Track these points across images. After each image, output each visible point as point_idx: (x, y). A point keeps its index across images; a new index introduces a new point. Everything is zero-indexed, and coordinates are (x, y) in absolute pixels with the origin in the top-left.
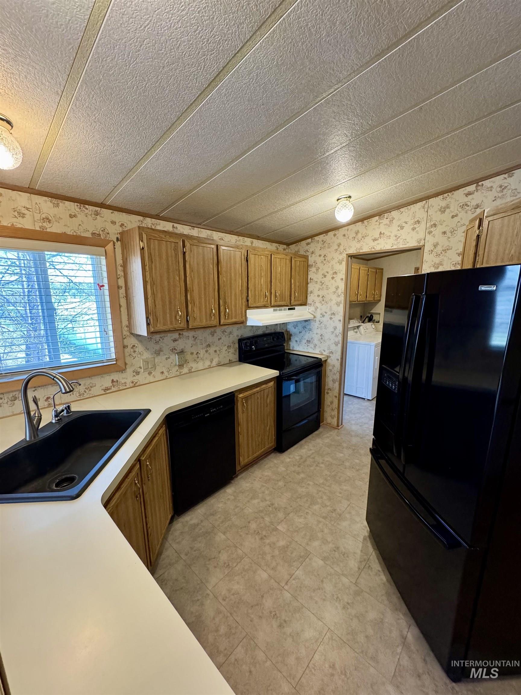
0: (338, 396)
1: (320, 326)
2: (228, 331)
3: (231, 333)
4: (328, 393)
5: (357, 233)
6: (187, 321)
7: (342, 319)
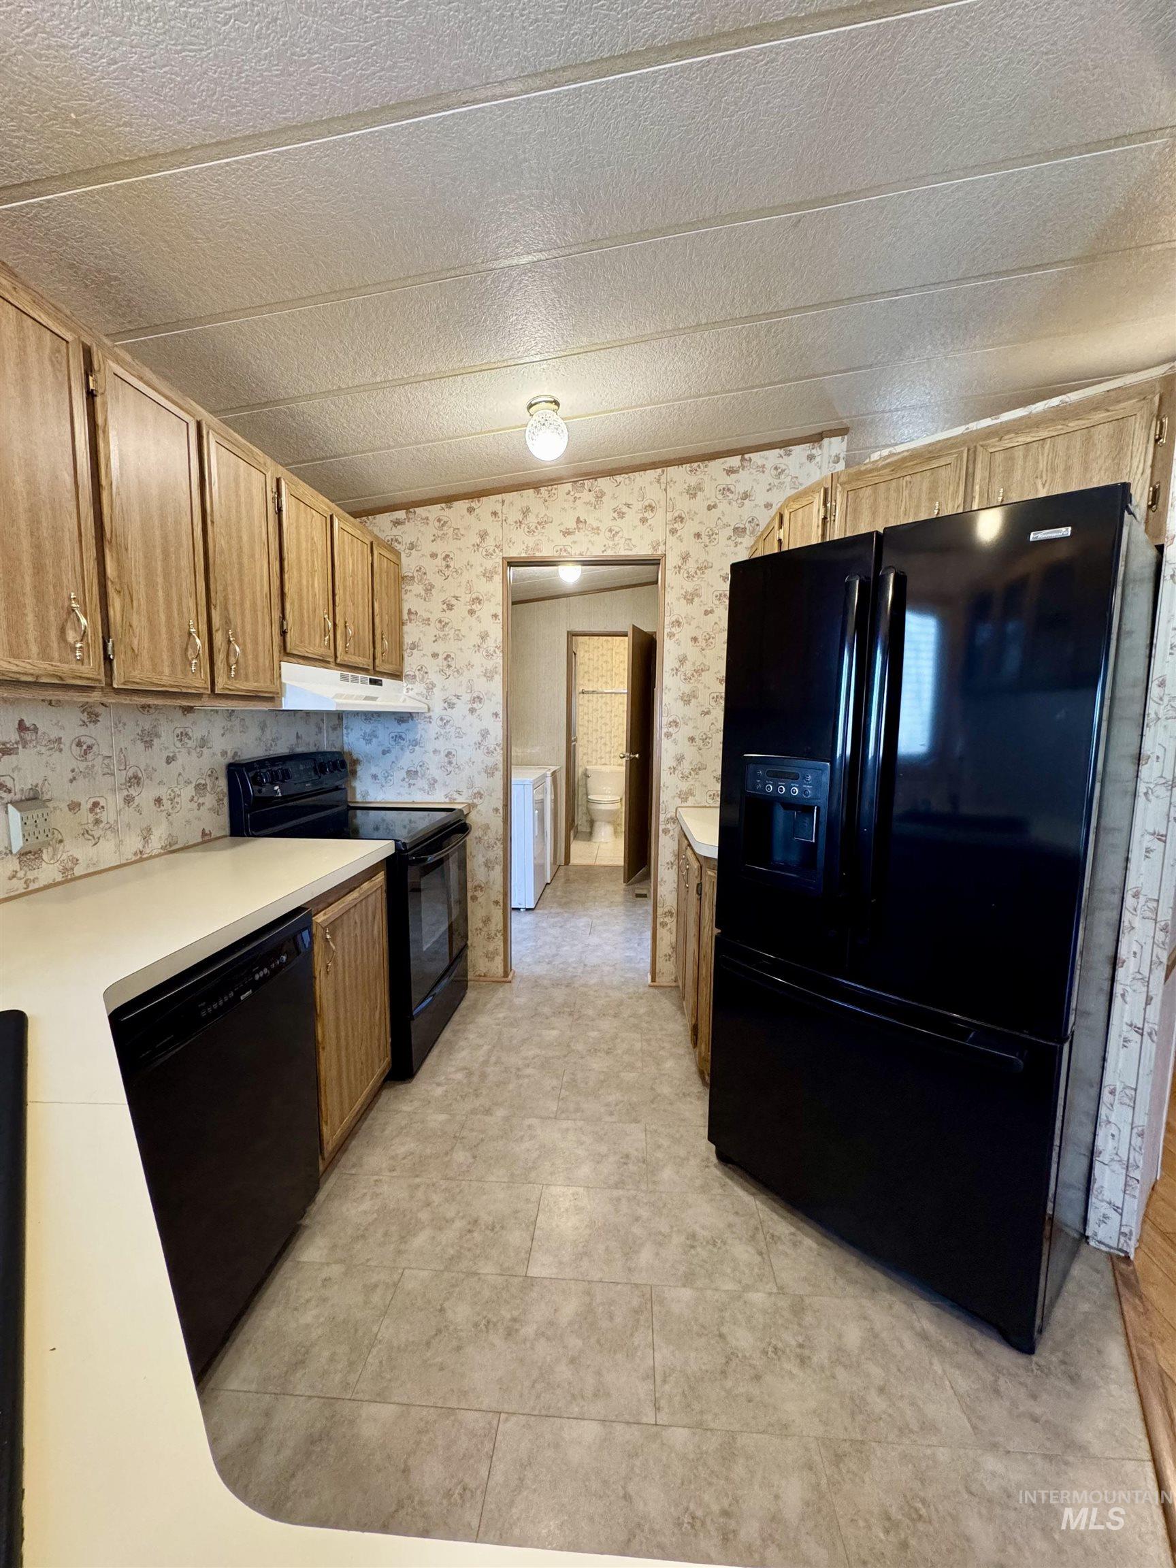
0: (501, 901)
1: (443, 731)
2: (197, 733)
3: (203, 743)
4: (474, 898)
5: (526, 512)
6: (108, 660)
7: (500, 710)
